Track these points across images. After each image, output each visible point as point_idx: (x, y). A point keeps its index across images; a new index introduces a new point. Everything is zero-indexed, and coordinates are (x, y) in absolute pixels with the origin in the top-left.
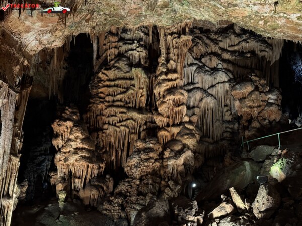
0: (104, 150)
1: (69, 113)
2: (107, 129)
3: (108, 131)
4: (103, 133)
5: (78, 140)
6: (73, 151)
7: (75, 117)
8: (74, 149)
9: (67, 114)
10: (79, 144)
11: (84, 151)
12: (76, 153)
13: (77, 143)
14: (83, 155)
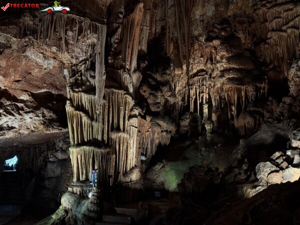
0: (272, 66)
1: (217, 31)
2: (270, 38)
3: (272, 40)
4: (266, 43)
5: (224, 61)
6: (219, 74)
7: (223, 34)
8: (221, 71)
9: (215, 32)
10: (225, 64)
11: (231, 71)
12: (222, 76)
13: (223, 64)
14: (230, 76)
